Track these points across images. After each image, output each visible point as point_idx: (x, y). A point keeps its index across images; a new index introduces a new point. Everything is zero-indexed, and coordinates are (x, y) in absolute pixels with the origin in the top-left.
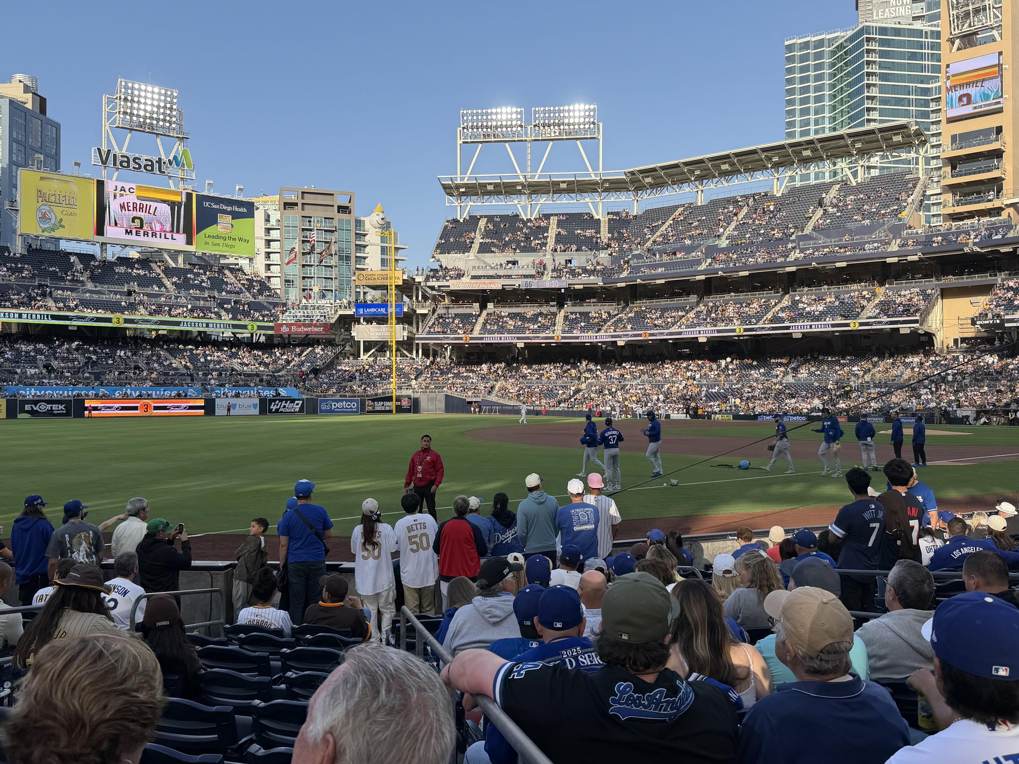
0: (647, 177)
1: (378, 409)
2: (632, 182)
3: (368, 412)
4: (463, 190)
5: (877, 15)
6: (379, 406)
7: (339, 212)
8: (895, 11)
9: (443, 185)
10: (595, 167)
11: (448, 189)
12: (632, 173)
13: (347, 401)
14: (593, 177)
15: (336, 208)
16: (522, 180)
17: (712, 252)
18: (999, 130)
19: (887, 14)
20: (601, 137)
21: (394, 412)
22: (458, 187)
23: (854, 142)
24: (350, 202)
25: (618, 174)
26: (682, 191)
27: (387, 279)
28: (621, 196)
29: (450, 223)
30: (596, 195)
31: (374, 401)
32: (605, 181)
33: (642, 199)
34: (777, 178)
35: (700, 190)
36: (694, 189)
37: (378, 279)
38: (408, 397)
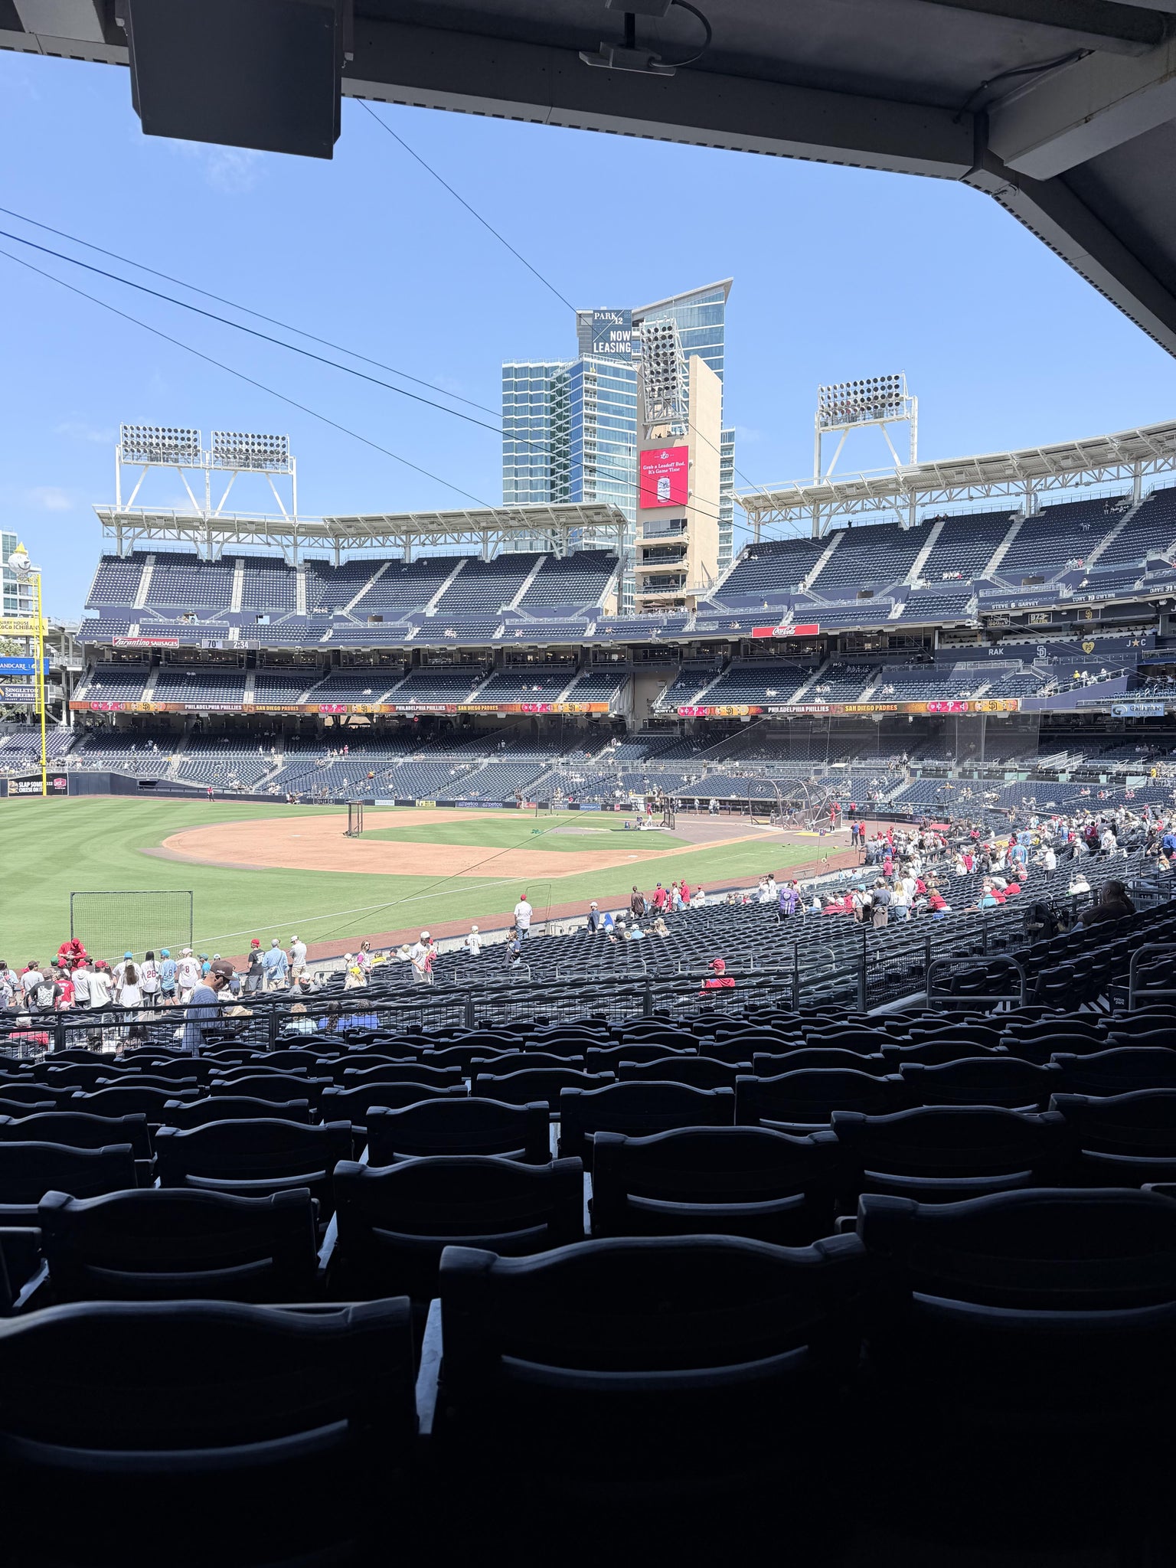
0: (350, 527)
1: (23, 790)
2: (331, 529)
3: (11, 795)
4: (126, 522)
5: (598, 349)
6: (24, 787)
8: (615, 347)
9: (98, 514)
10: (290, 511)
11: (105, 520)
12: (332, 521)
14: (288, 521)
16: (200, 515)
17: (419, 619)
18: (685, 523)
19: (607, 348)
20: (294, 473)
21: (45, 793)
22: (118, 518)
25: (316, 520)
26: (388, 543)
27: (27, 628)
28: (320, 541)
29: (107, 559)
30: (291, 538)
31: (18, 781)
32: (300, 526)
33: (344, 548)
34: (485, 541)
35: (407, 545)
36: (401, 543)
37: (15, 627)
38: (63, 776)
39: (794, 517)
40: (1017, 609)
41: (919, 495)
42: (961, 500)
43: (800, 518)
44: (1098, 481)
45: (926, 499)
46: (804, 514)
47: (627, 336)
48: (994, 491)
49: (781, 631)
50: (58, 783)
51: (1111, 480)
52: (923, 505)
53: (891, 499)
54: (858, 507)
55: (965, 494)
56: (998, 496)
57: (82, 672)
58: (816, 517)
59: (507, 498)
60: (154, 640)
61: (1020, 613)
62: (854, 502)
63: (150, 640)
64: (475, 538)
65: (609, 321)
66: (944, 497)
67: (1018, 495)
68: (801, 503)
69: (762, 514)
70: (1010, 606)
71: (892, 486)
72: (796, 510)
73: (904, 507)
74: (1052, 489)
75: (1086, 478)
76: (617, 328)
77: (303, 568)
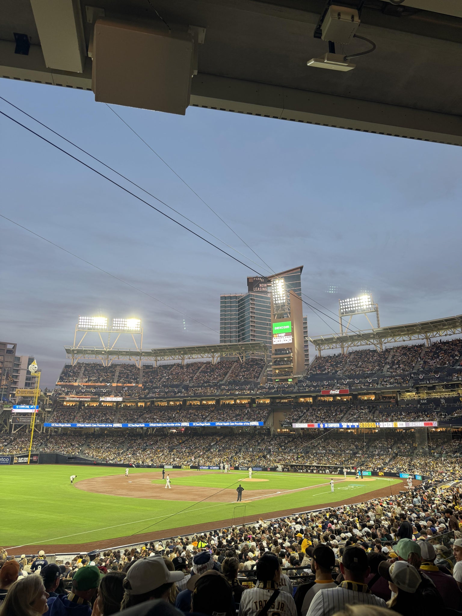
0: (161, 352)
1: (20, 461)
2: (154, 353)
3: (15, 463)
4: (76, 352)
6: (21, 460)
7: (7, 353)
8: (261, 289)
9: (66, 349)
10: (139, 346)
11: (68, 351)
12: (155, 350)
13: (4, 458)
14: (138, 350)
15: (6, 352)
16: (105, 349)
19: (258, 290)
21: (29, 463)
22: (73, 351)
23: (241, 347)
24: (13, 348)
25: (149, 350)
26: (176, 358)
27: (32, 393)
28: (150, 358)
29: (67, 367)
30: (139, 357)
31: (18, 457)
32: (143, 352)
33: (159, 360)
34: (213, 357)
35: (183, 359)
36: (181, 358)
37: (28, 393)
38: (37, 455)
39: (334, 347)
40: (430, 383)
41: (383, 340)
42: (400, 341)
43: (336, 348)
44: (454, 334)
45: (386, 341)
46: (338, 346)
47: (265, 285)
48: (413, 338)
49: (334, 392)
50: (35, 458)
51: (459, 333)
52: (385, 343)
53: (372, 341)
54: (359, 344)
55: (401, 339)
56: (415, 340)
57: (51, 411)
58: (342, 347)
59: (221, 341)
60: (81, 398)
61: (431, 385)
62: (357, 342)
63: (79, 398)
64: (209, 356)
65: (259, 280)
66: (393, 340)
67: (423, 339)
68: (335, 342)
69: (321, 346)
70: (426, 382)
71: (372, 336)
72: (334, 345)
73: (378, 344)
74: (436, 337)
75: (449, 332)
76: (262, 283)
77: (142, 368)
